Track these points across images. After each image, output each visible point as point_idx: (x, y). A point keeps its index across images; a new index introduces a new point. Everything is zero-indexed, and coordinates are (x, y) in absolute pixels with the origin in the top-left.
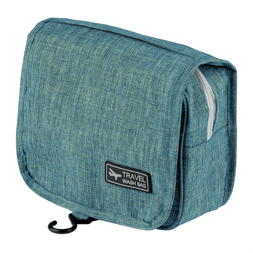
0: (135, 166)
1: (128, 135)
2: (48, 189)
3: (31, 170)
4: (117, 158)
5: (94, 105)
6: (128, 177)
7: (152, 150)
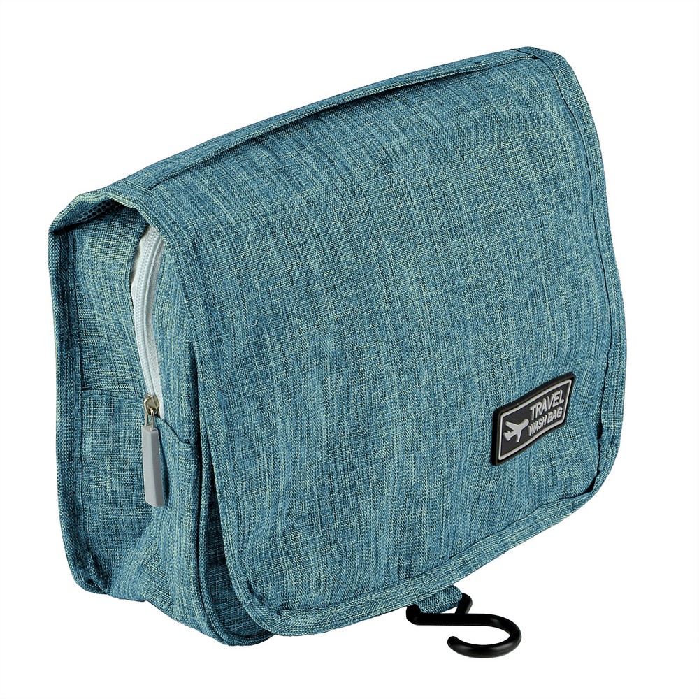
6: (538, 413)
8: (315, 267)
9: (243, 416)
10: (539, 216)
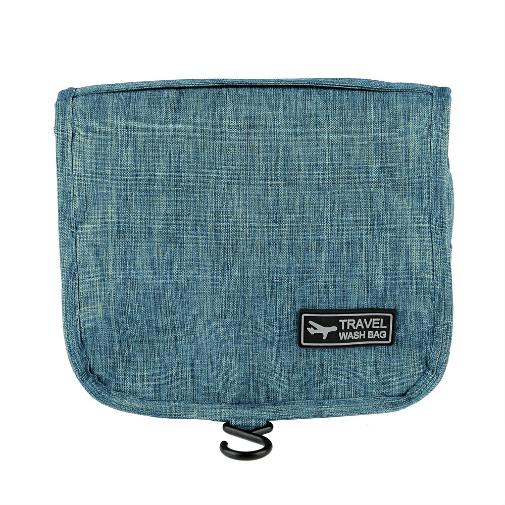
0: (366, 303)
1: (345, 253)
2: (147, 395)
3: (102, 373)
4: (324, 300)
5: (257, 218)
6: (351, 326)
7: (402, 266)
8: (159, 174)
9: (84, 255)
10: (370, 192)
